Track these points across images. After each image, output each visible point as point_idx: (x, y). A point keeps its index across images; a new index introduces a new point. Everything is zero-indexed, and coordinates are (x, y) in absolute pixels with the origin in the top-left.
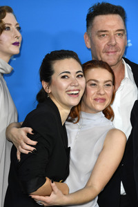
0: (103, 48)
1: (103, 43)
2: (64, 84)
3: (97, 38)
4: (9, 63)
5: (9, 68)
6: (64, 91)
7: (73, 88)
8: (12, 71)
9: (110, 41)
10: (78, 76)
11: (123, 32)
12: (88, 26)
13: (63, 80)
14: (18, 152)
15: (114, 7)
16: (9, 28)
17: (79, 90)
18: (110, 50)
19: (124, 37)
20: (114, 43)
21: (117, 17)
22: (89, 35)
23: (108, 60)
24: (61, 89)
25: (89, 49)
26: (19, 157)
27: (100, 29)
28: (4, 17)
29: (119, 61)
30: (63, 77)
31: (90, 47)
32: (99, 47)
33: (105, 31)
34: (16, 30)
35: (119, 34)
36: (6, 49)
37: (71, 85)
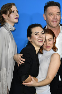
0: (51, 20)
1: (51, 18)
2: (37, 37)
3: (49, 16)
4: (14, 26)
5: (14, 28)
6: (37, 40)
7: (40, 38)
8: (15, 30)
9: (54, 17)
10: (42, 34)
11: (59, 13)
12: (45, 11)
13: (36, 35)
14: (18, 64)
15: (55, 3)
16: (13, 12)
17: (43, 39)
18: (54, 21)
19: (60, 15)
20: (56, 18)
21: (57, 7)
22: (45, 15)
23: (54, 25)
24: (35, 39)
25: (46, 21)
26: (18, 66)
27: (50, 12)
28: (11, 7)
29: (58, 25)
30: (36, 34)
31: (46, 20)
32: (50, 19)
33: (52, 13)
34: (16, 13)
35: (58, 14)
36: (12, 21)
37: (39, 37)
